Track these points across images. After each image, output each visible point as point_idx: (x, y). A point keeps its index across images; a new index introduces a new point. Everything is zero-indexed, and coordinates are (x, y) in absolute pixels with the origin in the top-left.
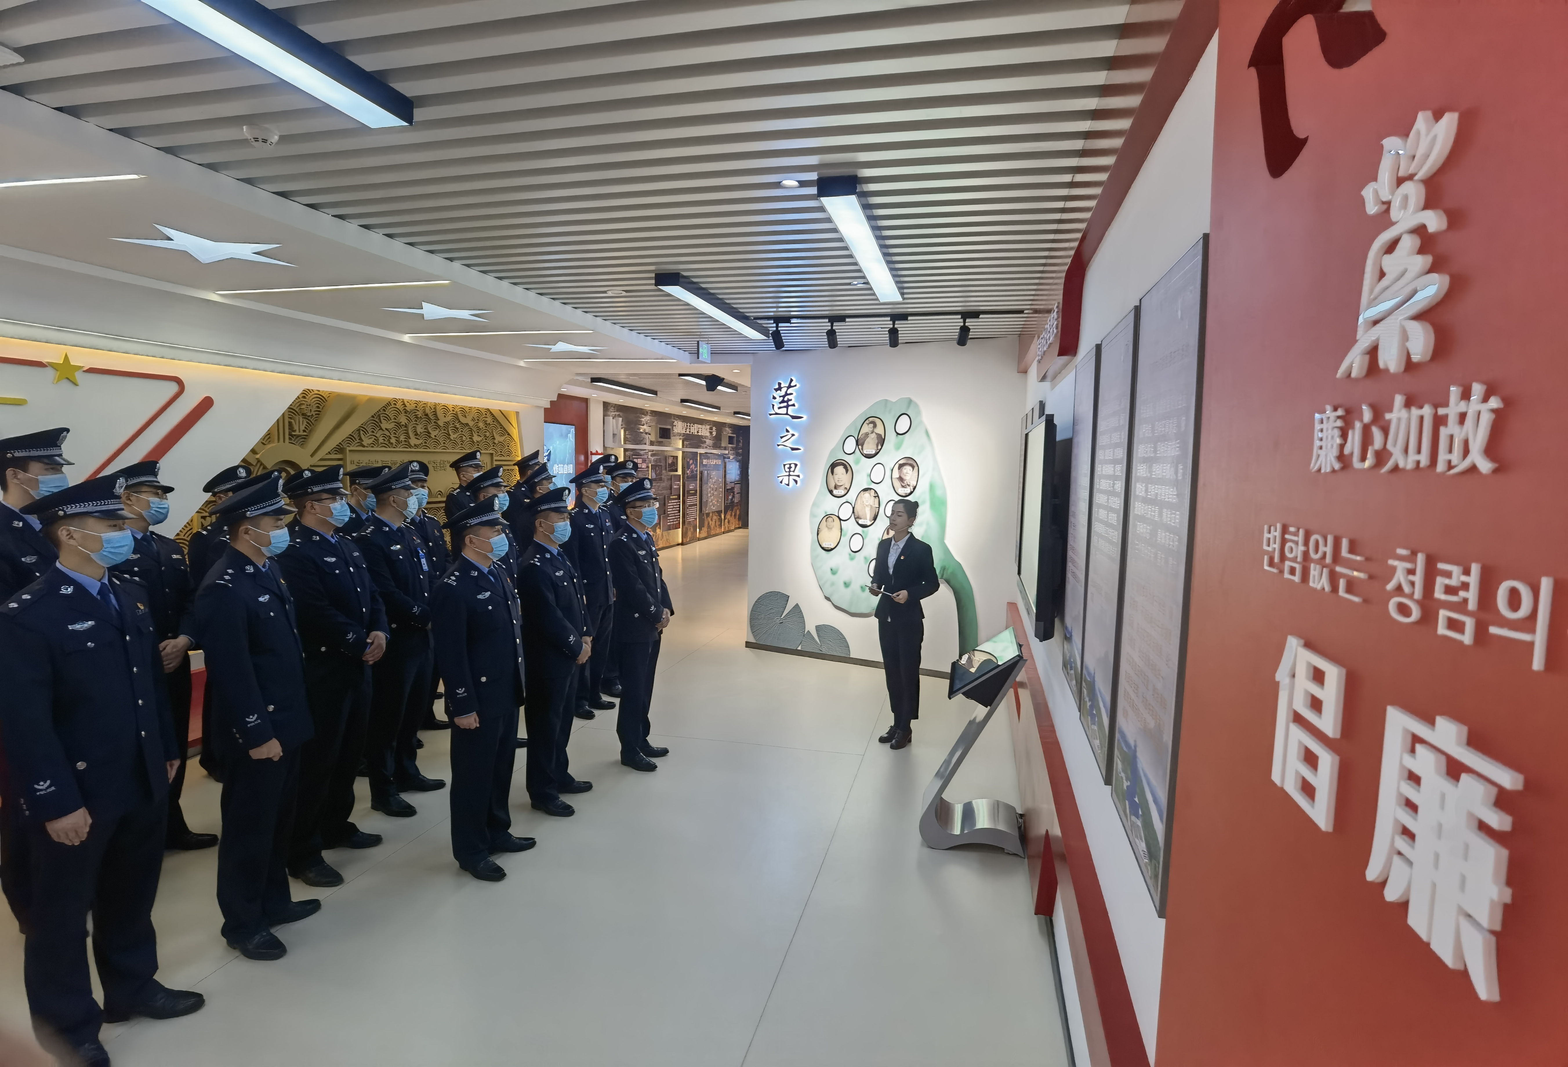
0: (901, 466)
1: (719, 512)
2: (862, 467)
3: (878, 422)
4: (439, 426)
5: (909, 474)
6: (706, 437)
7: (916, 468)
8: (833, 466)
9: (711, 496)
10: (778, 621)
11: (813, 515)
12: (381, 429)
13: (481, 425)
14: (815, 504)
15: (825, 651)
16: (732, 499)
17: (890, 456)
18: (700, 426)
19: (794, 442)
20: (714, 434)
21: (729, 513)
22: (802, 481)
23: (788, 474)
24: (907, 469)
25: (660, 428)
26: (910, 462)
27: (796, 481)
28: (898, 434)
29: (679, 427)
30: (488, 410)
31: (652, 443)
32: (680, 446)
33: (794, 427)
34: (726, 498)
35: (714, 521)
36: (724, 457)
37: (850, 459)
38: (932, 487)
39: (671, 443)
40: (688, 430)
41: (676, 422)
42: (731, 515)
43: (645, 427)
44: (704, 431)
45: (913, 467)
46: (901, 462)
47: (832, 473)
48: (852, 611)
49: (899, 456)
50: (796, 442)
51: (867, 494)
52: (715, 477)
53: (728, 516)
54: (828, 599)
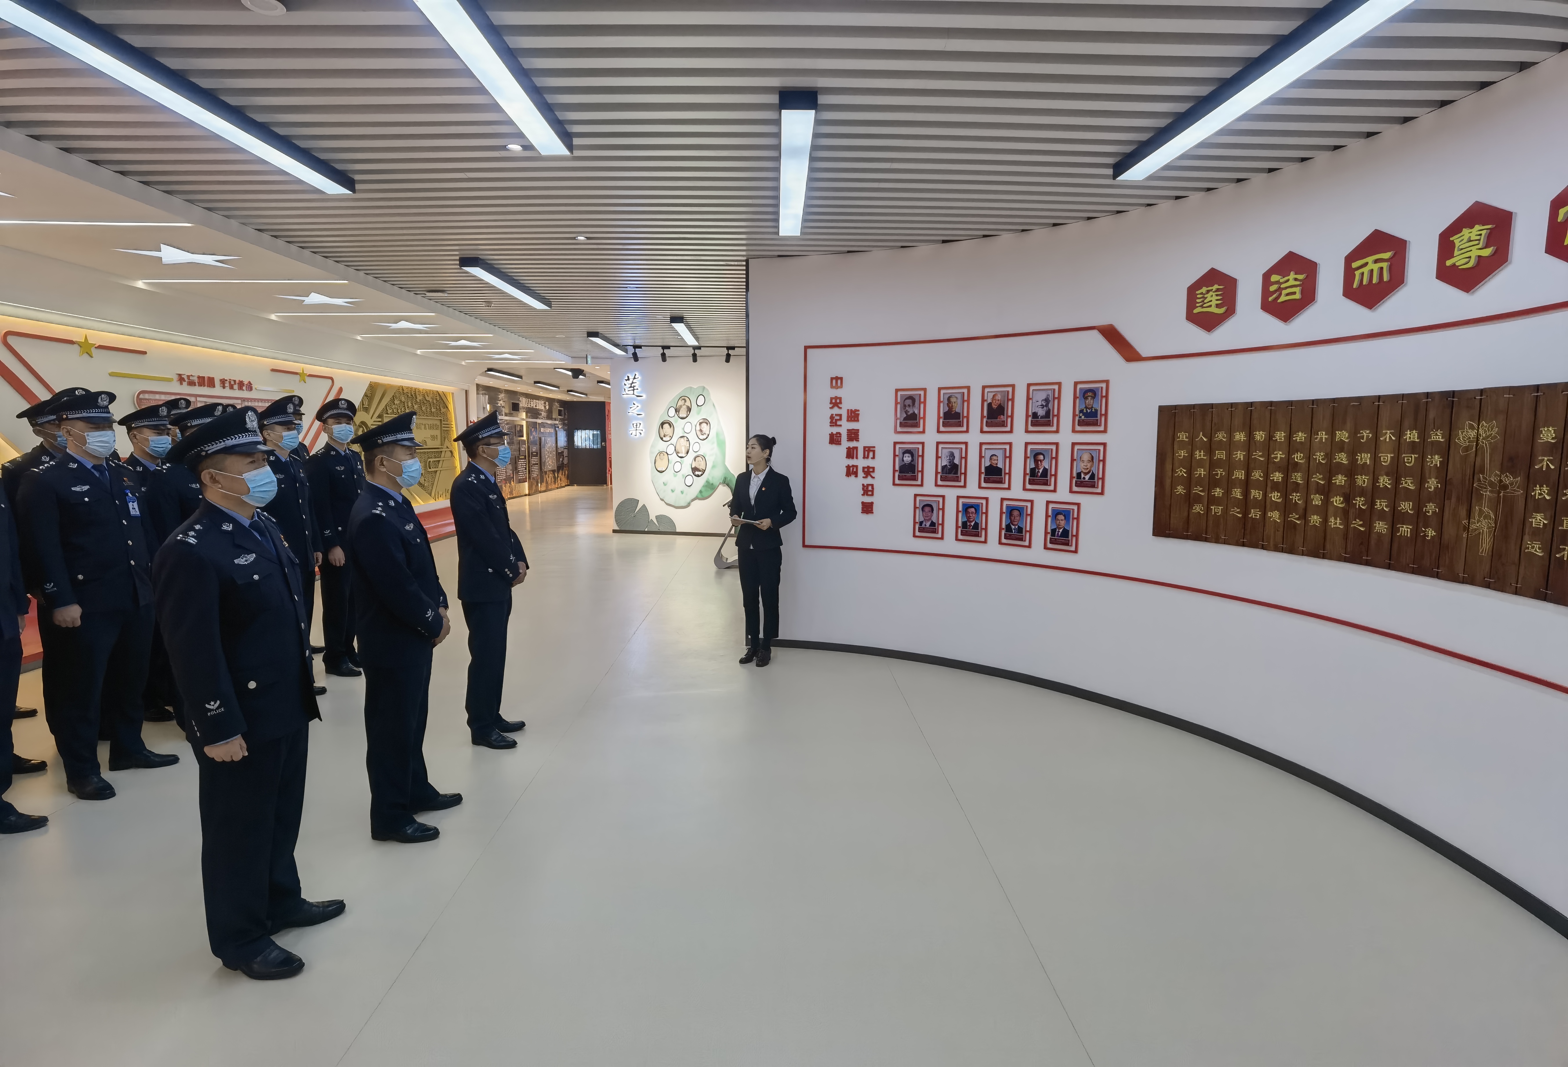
0: (700, 424)
1: (553, 471)
2: (679, 424)
3: (687, 399)
4: (417, 402)
5: (705, 427)
6: (541, 410)
7: (709, 424)
8: (662, 424)
9: (547, 458)
10: (633, 516)
11: (651, 452)
12: (394, 404)
13: (435, 402)
14: (652, 446)
15: (662, 529)
16: (562, 461)
17: (695, 417)
18: (537, 401)
19: (638, 411)
20: (547, 407)
21: (561, 472)
22: (645, 432)
23: (635, 429)
24: (704, 425)
25: (513, 403)
26: (706, 422)
27: (641, 434)
28: (698, 406)
29: (523, 403)
30: (438, 391)
31: (506, 415)
32: (524, 417)
33: (638, 402)
34: (558, 460)
35: (550, 478)
36: (555, 427)
37: (671, 420)
38: (717, 434)
39: (518, 415)
40: (529, 404)
41: (521, 398)
42: (562, 474)
43: (501, 402)
44: (540, 405)
45: (707, 424)
46: (701, 421)
47: (662, 428)
48: (676, 505)
49: (699, 418)
50: (640, 410)
51: (682, 439)
52: (549, 444)
53: (560, 475)
54: (662, 500)
